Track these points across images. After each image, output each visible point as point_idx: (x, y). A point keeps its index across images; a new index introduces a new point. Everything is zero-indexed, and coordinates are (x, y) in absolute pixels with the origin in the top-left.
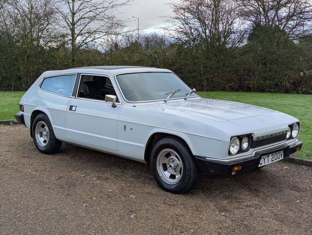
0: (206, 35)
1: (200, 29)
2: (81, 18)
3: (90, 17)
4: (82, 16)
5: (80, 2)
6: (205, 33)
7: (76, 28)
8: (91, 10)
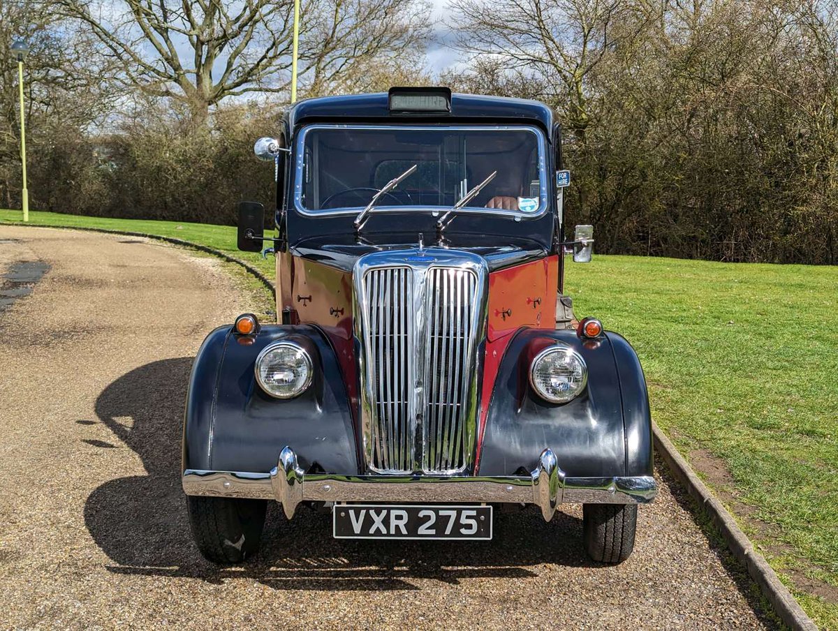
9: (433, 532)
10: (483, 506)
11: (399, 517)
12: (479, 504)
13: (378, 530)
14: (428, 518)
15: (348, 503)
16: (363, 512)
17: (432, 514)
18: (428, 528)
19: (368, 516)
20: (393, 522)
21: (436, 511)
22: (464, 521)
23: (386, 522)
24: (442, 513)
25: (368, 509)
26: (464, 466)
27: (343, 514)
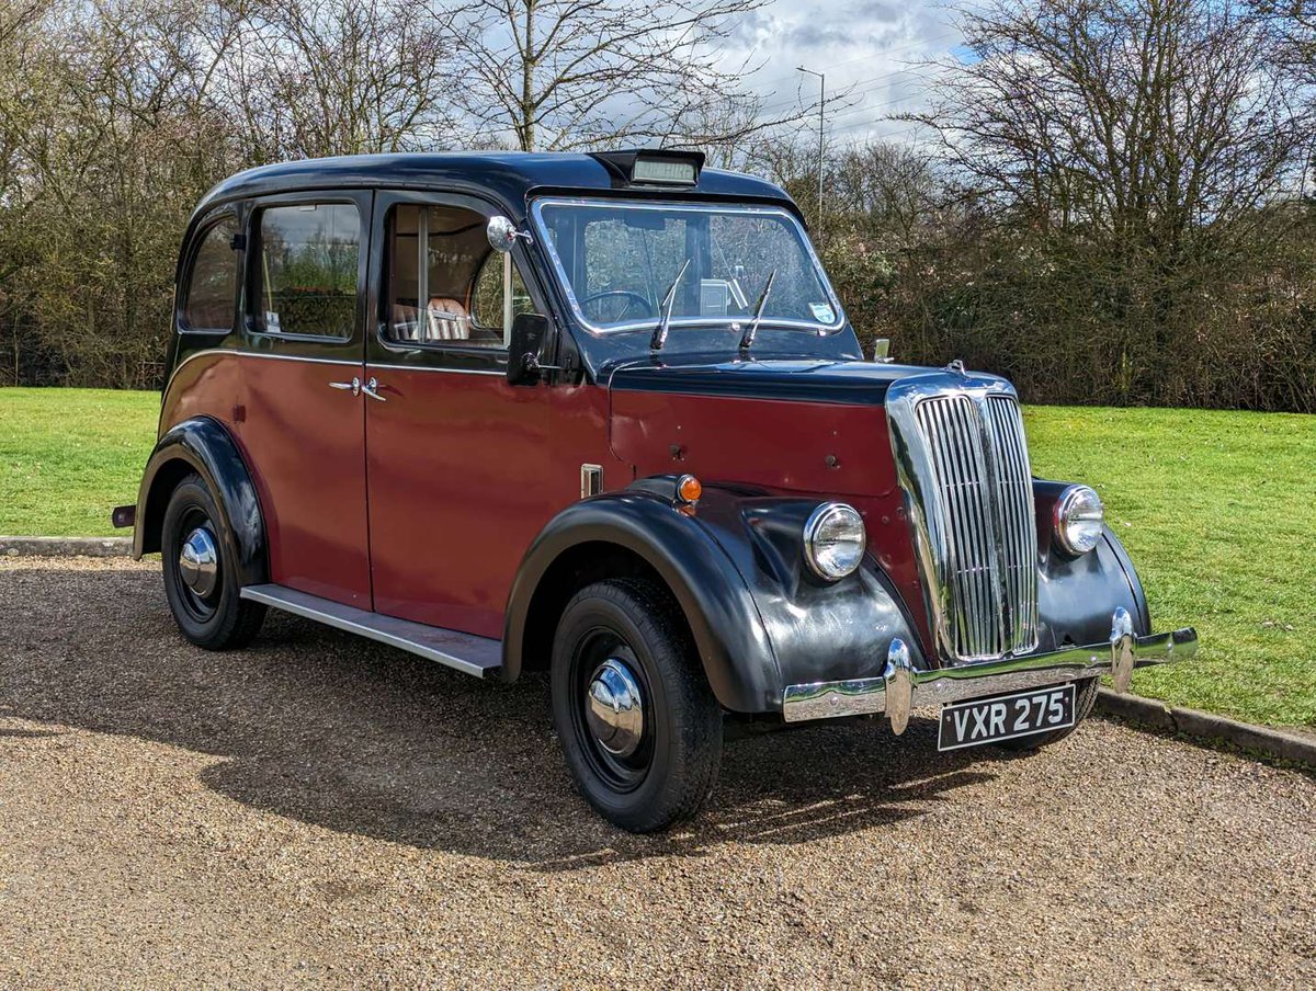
0: (1111, 152)
1: (1084, 123)
2: (560, 81)
3: (601, 74)
4: (565, 72)
5: (557, 10)
6: (1108, 141)
7: (537, 121)
8: (603, 42)
9: (1026, 725)
10: (1068, 686)
11: (998, 713)
12: (1064, 684)
13: (980, 732)
14: (1023, 708)
15: (954, 703)
16: (967, 711)
17: (1026, 703)
18: (1023, 722)
19: (971, 715)
20: (994, 720)
21: (1030, 698)
22: (1053, 707)
23: (987, 722)
24: (1035, 700)
25: (971, 708)
26: (1037, 643)
27: (949, 718)
